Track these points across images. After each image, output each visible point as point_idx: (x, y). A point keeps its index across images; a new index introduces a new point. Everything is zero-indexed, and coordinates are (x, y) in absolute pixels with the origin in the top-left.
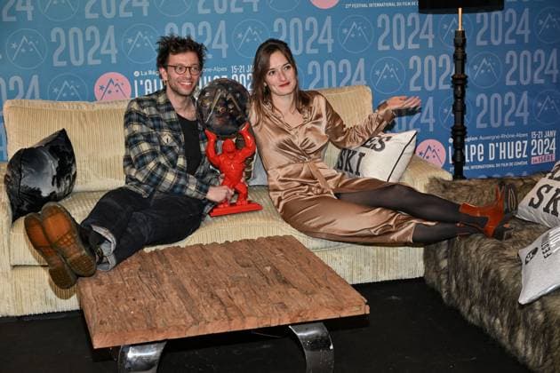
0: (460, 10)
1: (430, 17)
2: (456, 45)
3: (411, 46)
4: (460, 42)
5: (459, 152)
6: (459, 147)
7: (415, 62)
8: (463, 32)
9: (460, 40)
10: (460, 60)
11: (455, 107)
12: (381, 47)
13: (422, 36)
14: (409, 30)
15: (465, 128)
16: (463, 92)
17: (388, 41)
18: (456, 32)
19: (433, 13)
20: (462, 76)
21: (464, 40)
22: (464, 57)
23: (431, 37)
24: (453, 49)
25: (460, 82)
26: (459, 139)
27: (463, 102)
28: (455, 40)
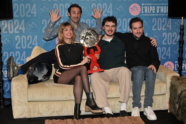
0: (182, 17)
1: (170, 20)
2: (181, 30)
3: (163, 29)
4: (182, 29)
5: (180, 66)
6: (180, 64)
7: (165, 35)
8: (183, 25)
9: (182, 28)
10: (182, 34)
11: (179, 51)
12: (153, 29)
13: (167, 26)
14: (163, 24)
15: (183, 58)
16: (183, 46)
17: (156, 27)
18: (181, 25)
19: (172, 18)
20: (183, 40)
21: (184, 28)
22: (183, 34)
23: (170, 26)
24: (179, 31)
25: (182, 42)
26: (180, 62)
27: (182, 49)
28: (180, 28)
